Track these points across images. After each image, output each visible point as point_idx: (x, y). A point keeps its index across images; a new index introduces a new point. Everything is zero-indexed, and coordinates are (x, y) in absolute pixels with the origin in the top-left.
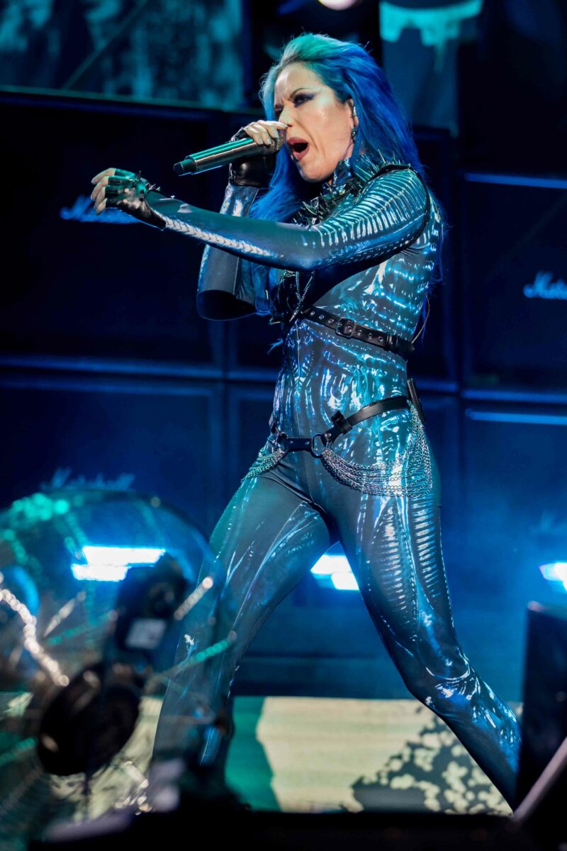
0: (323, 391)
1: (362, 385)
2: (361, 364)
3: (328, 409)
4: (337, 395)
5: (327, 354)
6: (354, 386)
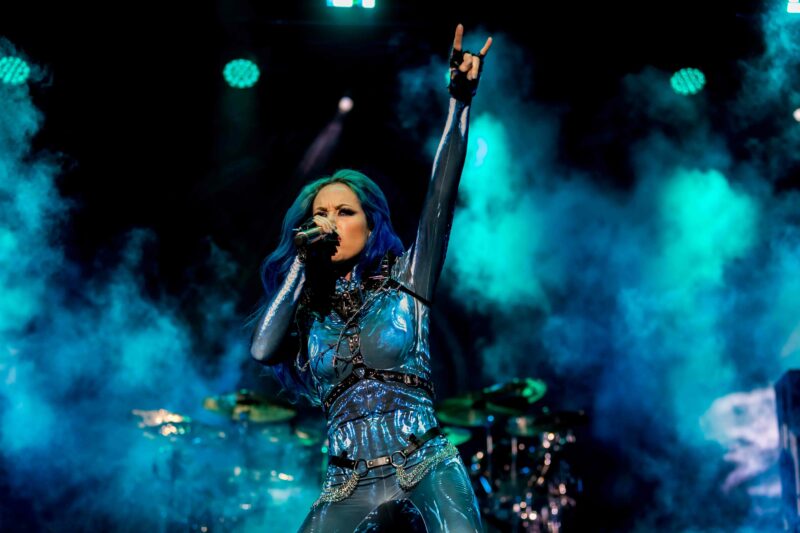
0: (397, 423)
1: (425, 417)
2: (421, 403)
3: (403, 435)
4: (408, 424)
5: (397, 401)
6: (419, 418)
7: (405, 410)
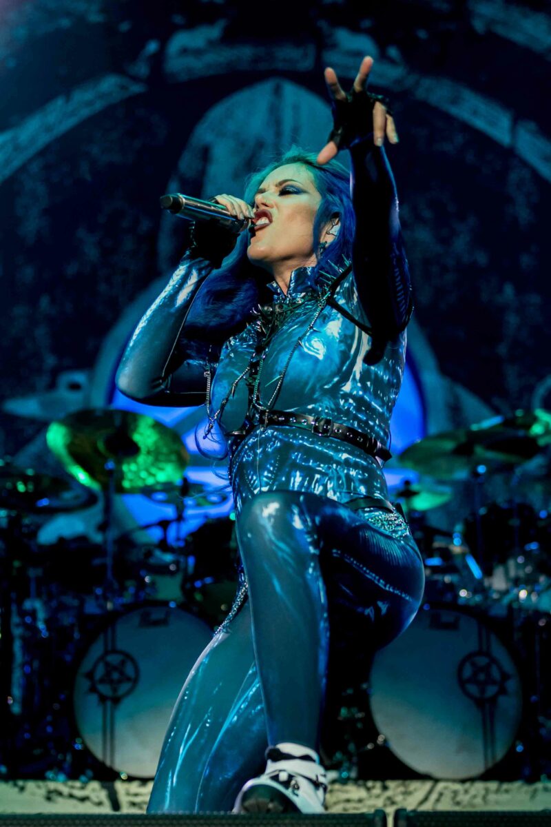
5: (296, 456)
6: (330, 486)
7: (309, 473)
